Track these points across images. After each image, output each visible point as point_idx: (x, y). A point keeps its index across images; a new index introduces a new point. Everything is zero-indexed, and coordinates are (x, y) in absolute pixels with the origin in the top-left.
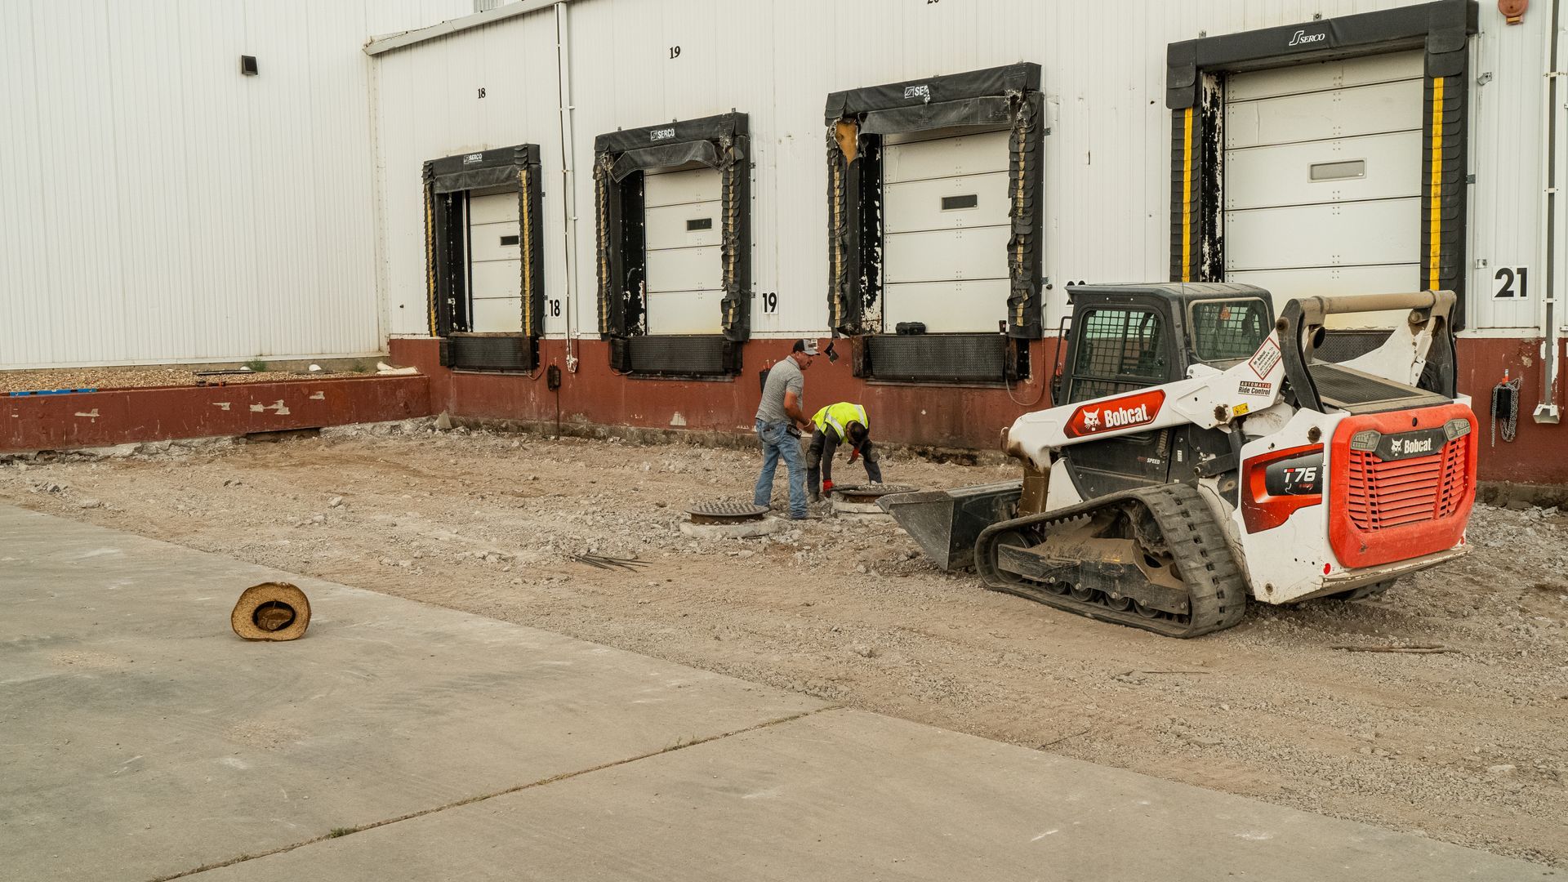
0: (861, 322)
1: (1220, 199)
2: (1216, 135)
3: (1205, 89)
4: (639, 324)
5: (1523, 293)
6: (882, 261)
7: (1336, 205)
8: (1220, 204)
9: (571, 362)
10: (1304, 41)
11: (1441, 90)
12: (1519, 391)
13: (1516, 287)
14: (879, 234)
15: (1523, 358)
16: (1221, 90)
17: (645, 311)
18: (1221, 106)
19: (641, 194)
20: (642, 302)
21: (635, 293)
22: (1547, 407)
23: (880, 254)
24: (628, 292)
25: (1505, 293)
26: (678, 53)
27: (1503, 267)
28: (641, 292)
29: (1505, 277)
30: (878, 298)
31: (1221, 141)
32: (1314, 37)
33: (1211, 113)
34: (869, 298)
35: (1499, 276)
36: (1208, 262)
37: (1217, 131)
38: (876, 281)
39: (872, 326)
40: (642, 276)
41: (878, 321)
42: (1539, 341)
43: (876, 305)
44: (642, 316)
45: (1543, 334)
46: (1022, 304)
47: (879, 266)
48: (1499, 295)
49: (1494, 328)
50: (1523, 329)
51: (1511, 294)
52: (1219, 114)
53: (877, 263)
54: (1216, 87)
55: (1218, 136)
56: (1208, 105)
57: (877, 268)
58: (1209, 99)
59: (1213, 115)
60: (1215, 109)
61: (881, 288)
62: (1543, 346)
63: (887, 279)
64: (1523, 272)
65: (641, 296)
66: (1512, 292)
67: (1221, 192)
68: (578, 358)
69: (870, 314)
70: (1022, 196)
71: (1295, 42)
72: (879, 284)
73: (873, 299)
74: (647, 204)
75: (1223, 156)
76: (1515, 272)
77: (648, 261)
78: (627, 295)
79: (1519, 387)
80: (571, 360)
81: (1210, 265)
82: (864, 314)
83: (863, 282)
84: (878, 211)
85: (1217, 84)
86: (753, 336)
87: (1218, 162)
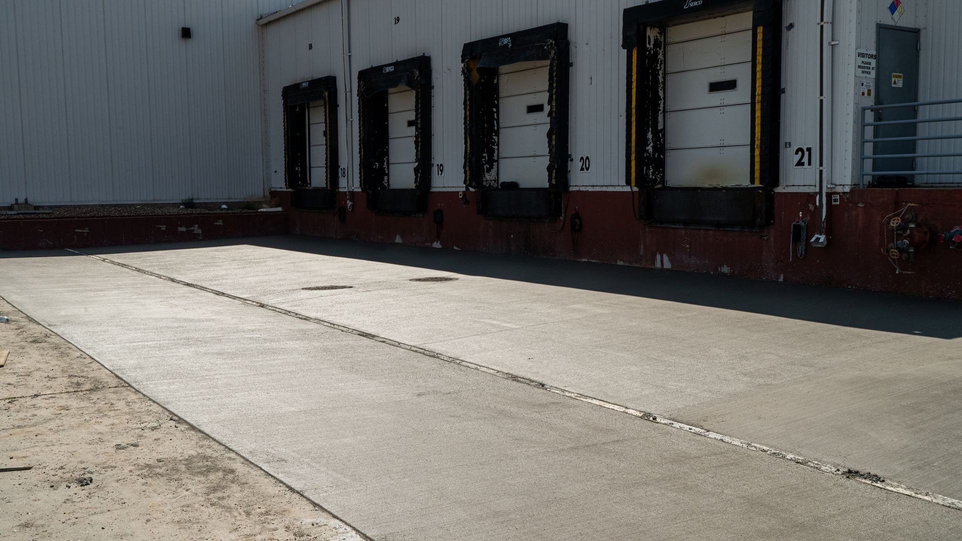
0: (483, 181)
1: (662, 105)
2: (659, 65)
3: (649, 37)
4: (384, 182)
5: (810, 164)
6: (498, 145)
7: (722, 108)
8: (661, 108)
9: (349, 204)
10: (692, 5)
11: (761, 35)
12: (806, 226)
13: (805, 160)
14: (496, 128)
15: (810, 205)
16: (663, 37)
17: (388, 175)
18: (662, 47)
19: (386, 105)
20: (386, 169)
21: (382, 164)
22: (819, 236)
23: (497, 140)
24: (377, 163)
25: (800, 163)
26: (398, 21)
27: (800, 147)
28: (385, 163)
29: (800, 153)
30: (495, 167)
31: (663, 69)
32: (697, 3)
33: (654, 52)
34: (488, 167)
35: (797, 153)
36: (652, 144)
37: (660, 62)
38: (494, 156)
39: (490, 184)
40: (387, 154)
41: (495, 181)
42: (816, 193)
43: (494, 171)
44: (386, 178)
45: (817, 190)
46: (555, 170)
47: (496, 147)
48: (796, 165)
49: (794, 186)
50: (809, 187)
51: (803, 164)
52: (661, 52)
53: (494, 146)
54: (658, 35)
55: (660, 66)
56: (652, 46)
57: (494, 148)
58: (652, 42)
59: (656, 53)
60: (658, 49)
61: (497, 161)
62: (818, 197)
63: (501, 155)
64: (809, 150)
65: (385, 166)
66: (804, 163)
67: (662, 101)
68: (353, 202)
69: (489, 177)
70: (554, 104)
71: (687, 5)
72: (496, 158)
73: (491, 167)
74: (390, 111)
75: (664, 78)
76: (805, 150)
77: (390, 145)
78: (376, 165)
79: (806, 223)
80: (349, 203)
81: (652, 146)
82: (485, 176)
83: (484, 157)
84: (495, 114)
85: (659, 33)
86: (433, 190)
87: (660, 81)
